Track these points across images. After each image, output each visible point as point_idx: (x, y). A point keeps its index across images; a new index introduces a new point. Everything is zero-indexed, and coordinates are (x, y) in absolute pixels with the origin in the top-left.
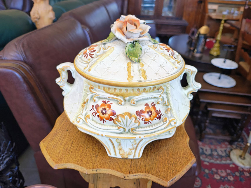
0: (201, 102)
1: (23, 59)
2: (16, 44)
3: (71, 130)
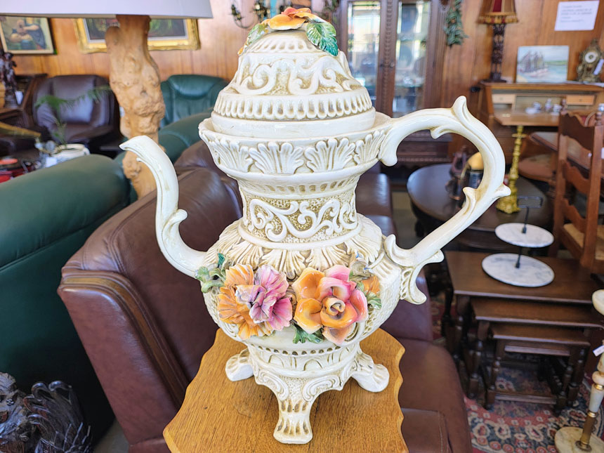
0: (479, 321)
1: (119, 268)
2: (107, 241)
3: (212, 408)
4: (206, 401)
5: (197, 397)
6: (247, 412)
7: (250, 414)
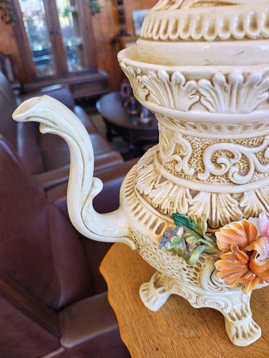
3: (162, 346)
4: (151, 341)
5: (140, 343)
6: (192, 334)
7: (196, 334)
